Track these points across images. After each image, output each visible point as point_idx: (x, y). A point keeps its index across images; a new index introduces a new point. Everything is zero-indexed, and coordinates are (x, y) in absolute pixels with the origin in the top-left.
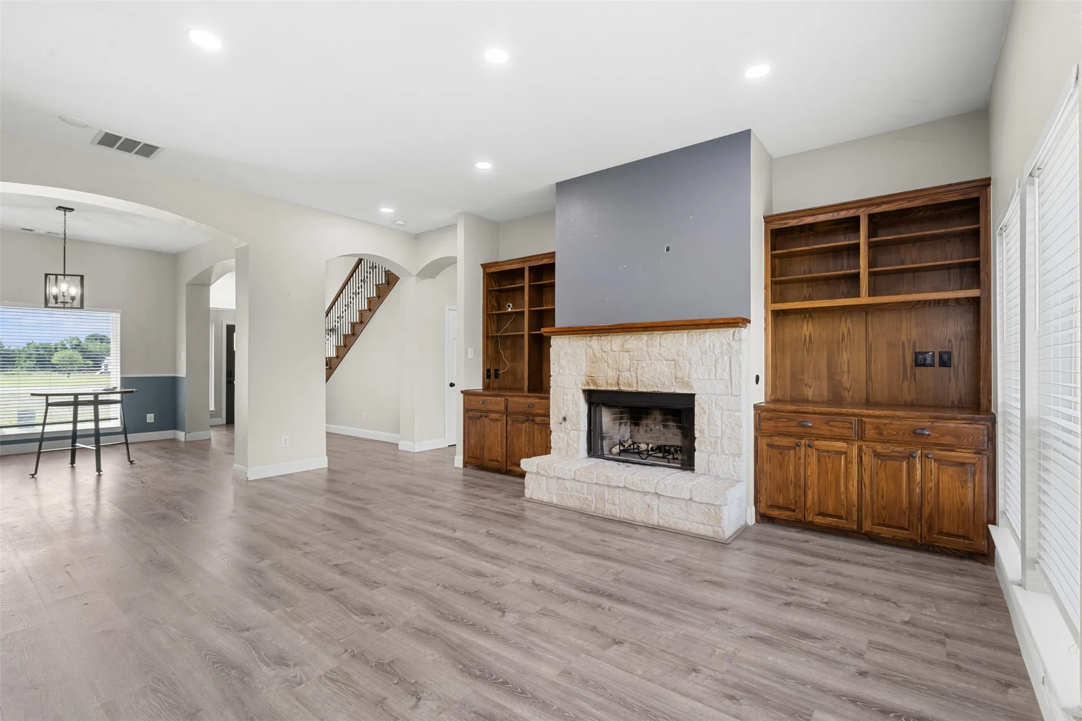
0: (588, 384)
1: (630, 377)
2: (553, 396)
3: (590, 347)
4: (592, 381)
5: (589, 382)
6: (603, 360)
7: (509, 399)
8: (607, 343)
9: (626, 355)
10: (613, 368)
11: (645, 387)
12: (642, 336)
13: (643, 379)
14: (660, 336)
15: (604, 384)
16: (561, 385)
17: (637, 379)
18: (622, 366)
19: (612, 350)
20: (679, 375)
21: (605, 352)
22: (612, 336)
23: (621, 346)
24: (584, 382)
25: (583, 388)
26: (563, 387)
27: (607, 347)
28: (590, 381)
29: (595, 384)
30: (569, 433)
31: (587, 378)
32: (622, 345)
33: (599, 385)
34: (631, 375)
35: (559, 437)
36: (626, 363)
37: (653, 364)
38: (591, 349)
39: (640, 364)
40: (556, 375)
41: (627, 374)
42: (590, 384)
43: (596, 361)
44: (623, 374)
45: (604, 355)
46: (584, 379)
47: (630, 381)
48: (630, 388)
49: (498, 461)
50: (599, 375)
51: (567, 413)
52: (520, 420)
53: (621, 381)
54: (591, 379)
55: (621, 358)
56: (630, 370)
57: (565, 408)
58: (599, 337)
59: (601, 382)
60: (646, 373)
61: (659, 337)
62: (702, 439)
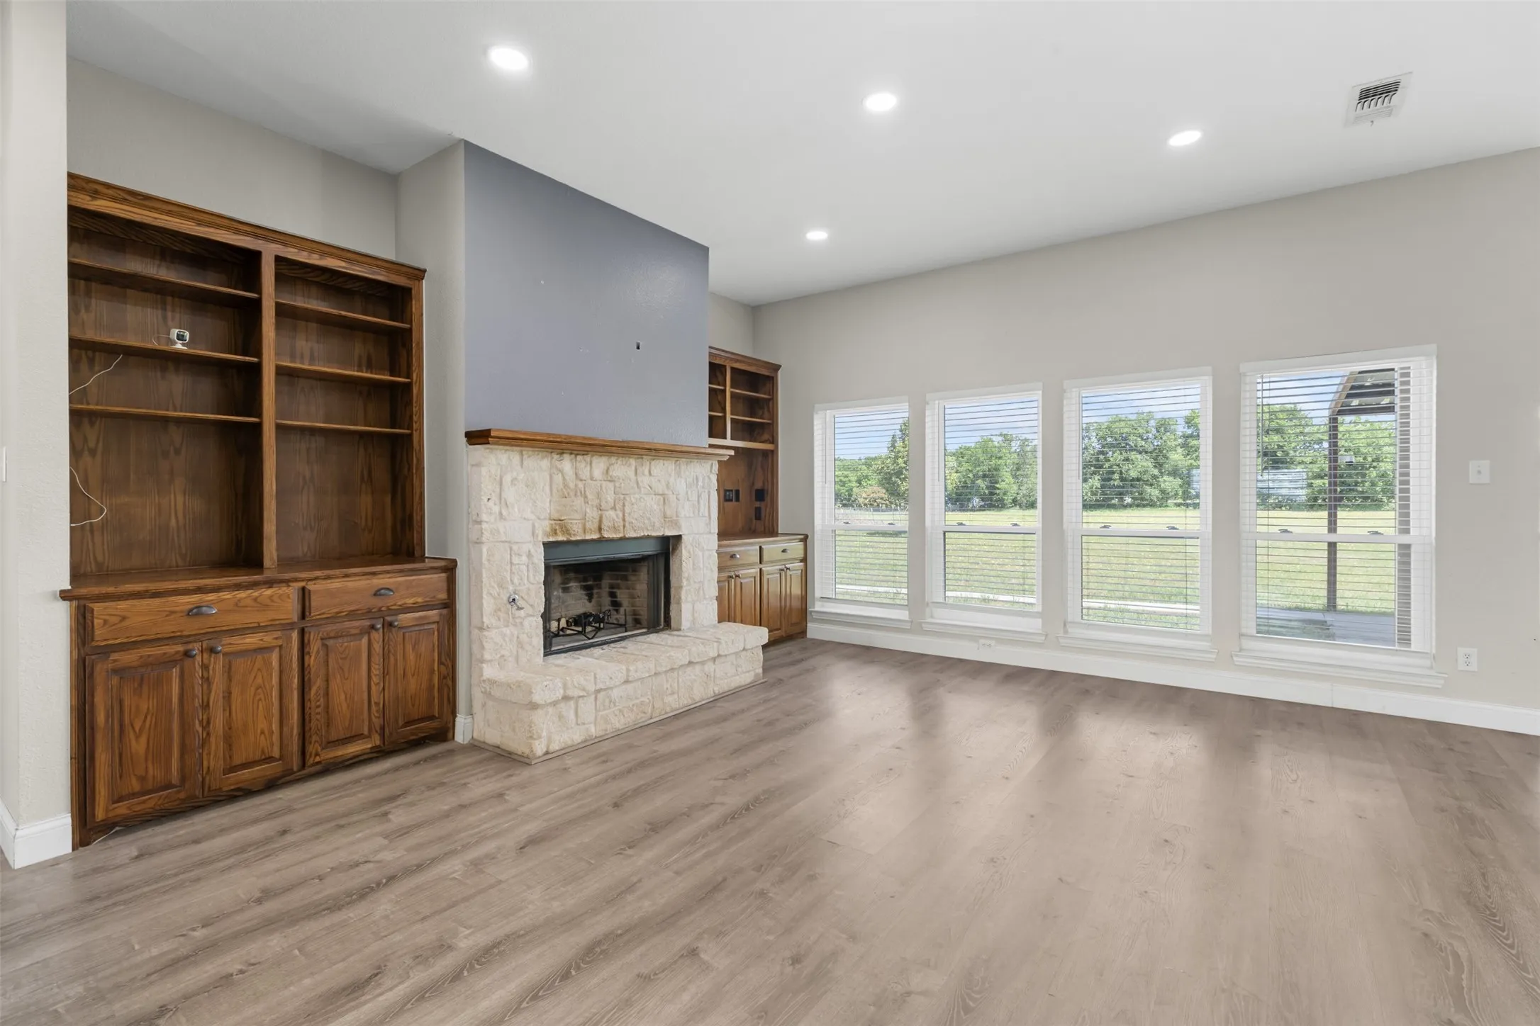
0: (555, 532)
1: (615, 517)
2: (489, 560)
3: (561, 471)
4: (561, 526)
5: (556, 530)
6: (579, 494)
7: (311, 586)
8: (586, 466)
9: (611, 485)
10: (592, 505)
11: (635, 531)
12: (631, 460)
13: (632, 520)
14: (650, 463)
15: (580, 531)
16: (504, 539)
17: (624, 520)
18: (606, 502)
19: (592, 479)
20: (668, 513)
21: (581, 480)
22: (592, 456)
23: (603, 473)
24: (548, 529)
25: (546, 540)
26: (509, 542)
27: (585, 472)
28: (557, 527)
29: (566, 531)
30: (521, 623)
31: (553, 522)
32: (605, 472)
33: (573, 533)
34: (617, 516)
35: (503, 636)
36: (610, 497)
37: (642, 500)
38: (560, 475)
39: (628, 499)
40: (493, 520)
41: (612, 513)
42: (558, 531)
43: (568, 494)
44: (607, 513)
45: (581, 485)
46: (546, 525)
47: (616, 524)
48: (615, 534)
49: (269, 759)
50: (572, 517)
51: (518, 588)
52: (354, 631)
53: (606, 524)
54: (560, 524)
55: (604, 491)
56: (614, 508)
57: (516, 581)
58: (573, 456)
59: (575, 528)
60: (634, 512)
61: (648, 463)
62: (688, 588)
